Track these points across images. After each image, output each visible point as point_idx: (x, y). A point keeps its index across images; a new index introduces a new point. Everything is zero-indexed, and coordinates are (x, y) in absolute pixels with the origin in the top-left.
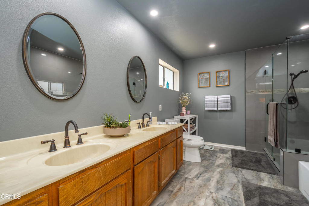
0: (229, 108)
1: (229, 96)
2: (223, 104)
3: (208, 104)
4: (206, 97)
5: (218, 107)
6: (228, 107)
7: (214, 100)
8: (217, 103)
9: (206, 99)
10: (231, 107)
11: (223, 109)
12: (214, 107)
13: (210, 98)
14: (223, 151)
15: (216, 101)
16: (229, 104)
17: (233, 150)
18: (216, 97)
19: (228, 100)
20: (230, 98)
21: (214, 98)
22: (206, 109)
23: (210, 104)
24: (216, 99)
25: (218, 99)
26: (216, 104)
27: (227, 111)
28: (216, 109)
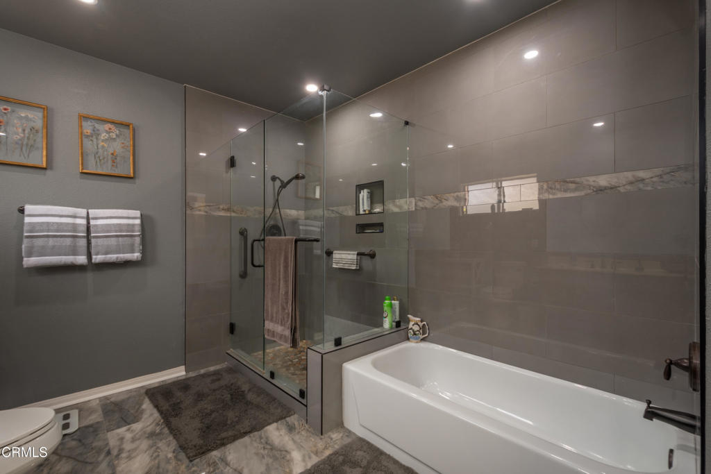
0: (136, 256)
1: (137, 213)
2: (113, 241)
3: (39, 242)
4: (29, 208)
5: (93, 251)
6: (133, 252)
7: (75, 227)
8: (88, 237)
9: (27, 220)
10: (143, 252)
11: (113, 257)
12: (75, 253)
13: (39, 214)
14: (119, 412)
15: (84, 229)
16: (138, 240)
17: (153, 394)
18: (83, 212)
19: (133, 225)
20: (138, 222)
21: (75, 217)
22: (30, 261)
23: (51, 242)
24: (84, 222)
25: (92, 222)
26: (83, 242)
27: (127, 264)
28: (82, 259)
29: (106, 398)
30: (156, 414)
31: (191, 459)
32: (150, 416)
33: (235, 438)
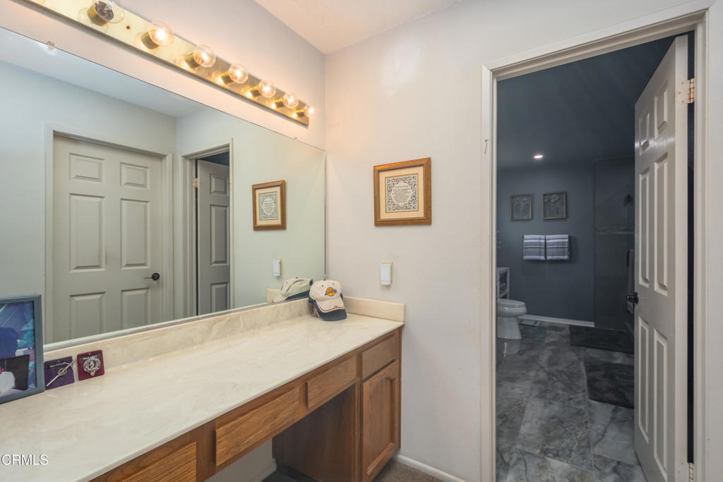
0: (566, 257)
1: (567, 236)
2: (555, 250)
3: (528, 250)
4: (526, 237)
5: (547, 254)
6: (564, 255)
7: (540, 244)
8: (545, 248)
9: (525, 241)
10: (570, 256)
11: (555, 257)
12: (540, 255)
13: (530, 239)
14: (555, 328)
15: (543, 244)
16: (567, 250)
17: (571, 327)
18: (543, 237)
19: (565, 242)
20: (567, 240)
21: (540, 239)
22: (526, 257)
23: (532, 250)
24: (543, 241)
25: (547, 241)
26: (543, 250)
27: (562, 261)
28: (542, 258)
29: (553, 323)
30: (569, 332)
31: (572, 345)
32: (567, 332)
33: (594, 348)
